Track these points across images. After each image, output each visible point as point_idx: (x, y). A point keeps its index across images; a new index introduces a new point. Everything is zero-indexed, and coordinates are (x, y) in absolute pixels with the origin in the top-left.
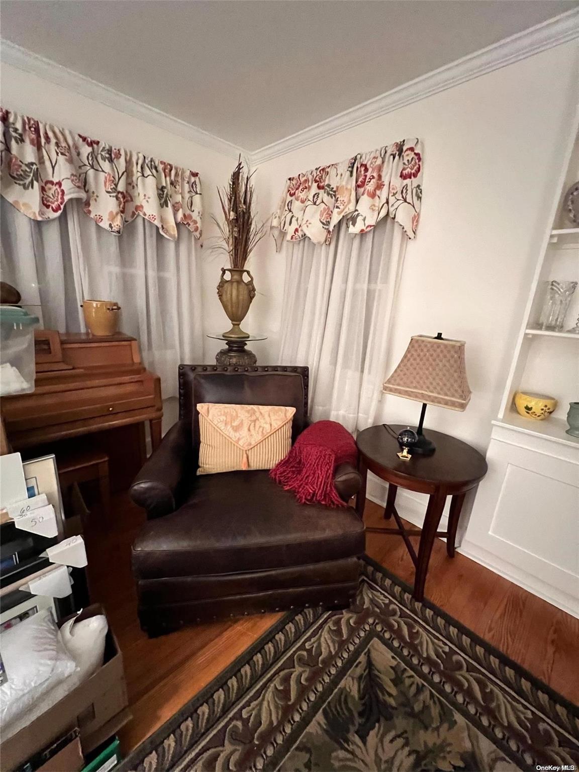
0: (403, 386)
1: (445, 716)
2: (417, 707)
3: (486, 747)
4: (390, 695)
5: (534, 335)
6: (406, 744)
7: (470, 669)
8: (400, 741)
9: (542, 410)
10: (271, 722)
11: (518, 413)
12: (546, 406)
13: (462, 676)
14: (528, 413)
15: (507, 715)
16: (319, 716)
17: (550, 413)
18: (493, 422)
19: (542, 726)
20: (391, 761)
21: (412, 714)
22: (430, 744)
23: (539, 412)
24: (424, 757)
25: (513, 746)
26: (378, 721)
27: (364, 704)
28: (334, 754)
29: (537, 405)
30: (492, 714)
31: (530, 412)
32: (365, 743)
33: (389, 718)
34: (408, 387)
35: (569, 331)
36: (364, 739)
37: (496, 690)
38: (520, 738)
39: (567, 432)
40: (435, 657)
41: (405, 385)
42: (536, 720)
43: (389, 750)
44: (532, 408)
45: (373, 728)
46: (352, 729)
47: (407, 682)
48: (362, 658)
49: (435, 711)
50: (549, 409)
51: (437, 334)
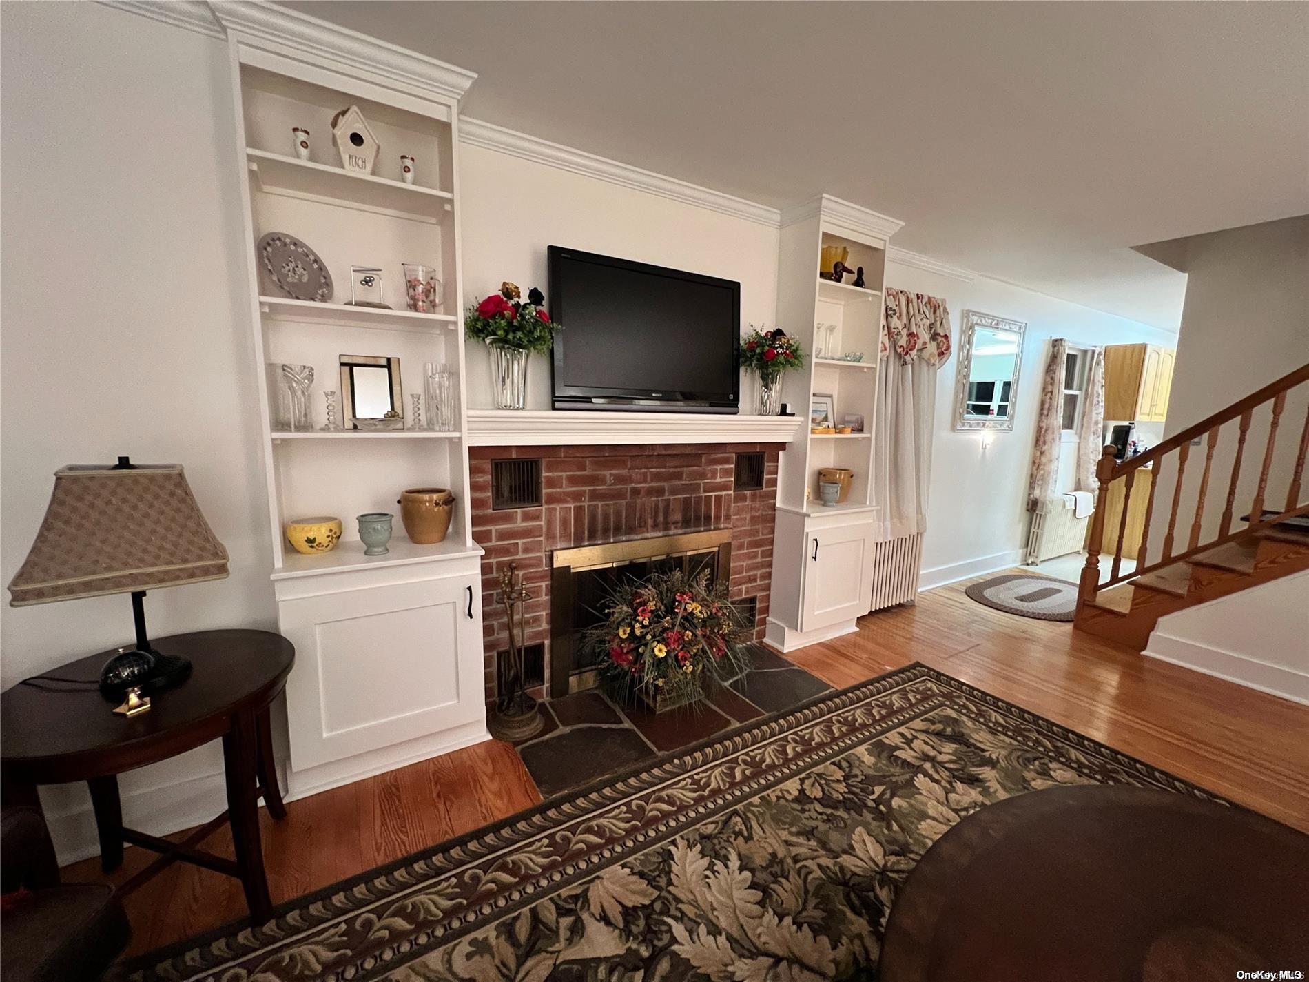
0: (73, 577)
5: (283, 440)
9: (328, 536)
11: (298, 552)
12: (331, 530)
13: (377, 930)
14: (312, 547)
15: (438, 906)
17: (339, 537)
18: (273, 577)
23: (325, 541)
29: (320, 533)
31: (315, 545)
34: (87, 574)
35: (322, 430)
37: (417, 898)
39: (366, 553)
41: (77, 571)
44: (315, 539)
50: (335, 533)
51: (120, 459)
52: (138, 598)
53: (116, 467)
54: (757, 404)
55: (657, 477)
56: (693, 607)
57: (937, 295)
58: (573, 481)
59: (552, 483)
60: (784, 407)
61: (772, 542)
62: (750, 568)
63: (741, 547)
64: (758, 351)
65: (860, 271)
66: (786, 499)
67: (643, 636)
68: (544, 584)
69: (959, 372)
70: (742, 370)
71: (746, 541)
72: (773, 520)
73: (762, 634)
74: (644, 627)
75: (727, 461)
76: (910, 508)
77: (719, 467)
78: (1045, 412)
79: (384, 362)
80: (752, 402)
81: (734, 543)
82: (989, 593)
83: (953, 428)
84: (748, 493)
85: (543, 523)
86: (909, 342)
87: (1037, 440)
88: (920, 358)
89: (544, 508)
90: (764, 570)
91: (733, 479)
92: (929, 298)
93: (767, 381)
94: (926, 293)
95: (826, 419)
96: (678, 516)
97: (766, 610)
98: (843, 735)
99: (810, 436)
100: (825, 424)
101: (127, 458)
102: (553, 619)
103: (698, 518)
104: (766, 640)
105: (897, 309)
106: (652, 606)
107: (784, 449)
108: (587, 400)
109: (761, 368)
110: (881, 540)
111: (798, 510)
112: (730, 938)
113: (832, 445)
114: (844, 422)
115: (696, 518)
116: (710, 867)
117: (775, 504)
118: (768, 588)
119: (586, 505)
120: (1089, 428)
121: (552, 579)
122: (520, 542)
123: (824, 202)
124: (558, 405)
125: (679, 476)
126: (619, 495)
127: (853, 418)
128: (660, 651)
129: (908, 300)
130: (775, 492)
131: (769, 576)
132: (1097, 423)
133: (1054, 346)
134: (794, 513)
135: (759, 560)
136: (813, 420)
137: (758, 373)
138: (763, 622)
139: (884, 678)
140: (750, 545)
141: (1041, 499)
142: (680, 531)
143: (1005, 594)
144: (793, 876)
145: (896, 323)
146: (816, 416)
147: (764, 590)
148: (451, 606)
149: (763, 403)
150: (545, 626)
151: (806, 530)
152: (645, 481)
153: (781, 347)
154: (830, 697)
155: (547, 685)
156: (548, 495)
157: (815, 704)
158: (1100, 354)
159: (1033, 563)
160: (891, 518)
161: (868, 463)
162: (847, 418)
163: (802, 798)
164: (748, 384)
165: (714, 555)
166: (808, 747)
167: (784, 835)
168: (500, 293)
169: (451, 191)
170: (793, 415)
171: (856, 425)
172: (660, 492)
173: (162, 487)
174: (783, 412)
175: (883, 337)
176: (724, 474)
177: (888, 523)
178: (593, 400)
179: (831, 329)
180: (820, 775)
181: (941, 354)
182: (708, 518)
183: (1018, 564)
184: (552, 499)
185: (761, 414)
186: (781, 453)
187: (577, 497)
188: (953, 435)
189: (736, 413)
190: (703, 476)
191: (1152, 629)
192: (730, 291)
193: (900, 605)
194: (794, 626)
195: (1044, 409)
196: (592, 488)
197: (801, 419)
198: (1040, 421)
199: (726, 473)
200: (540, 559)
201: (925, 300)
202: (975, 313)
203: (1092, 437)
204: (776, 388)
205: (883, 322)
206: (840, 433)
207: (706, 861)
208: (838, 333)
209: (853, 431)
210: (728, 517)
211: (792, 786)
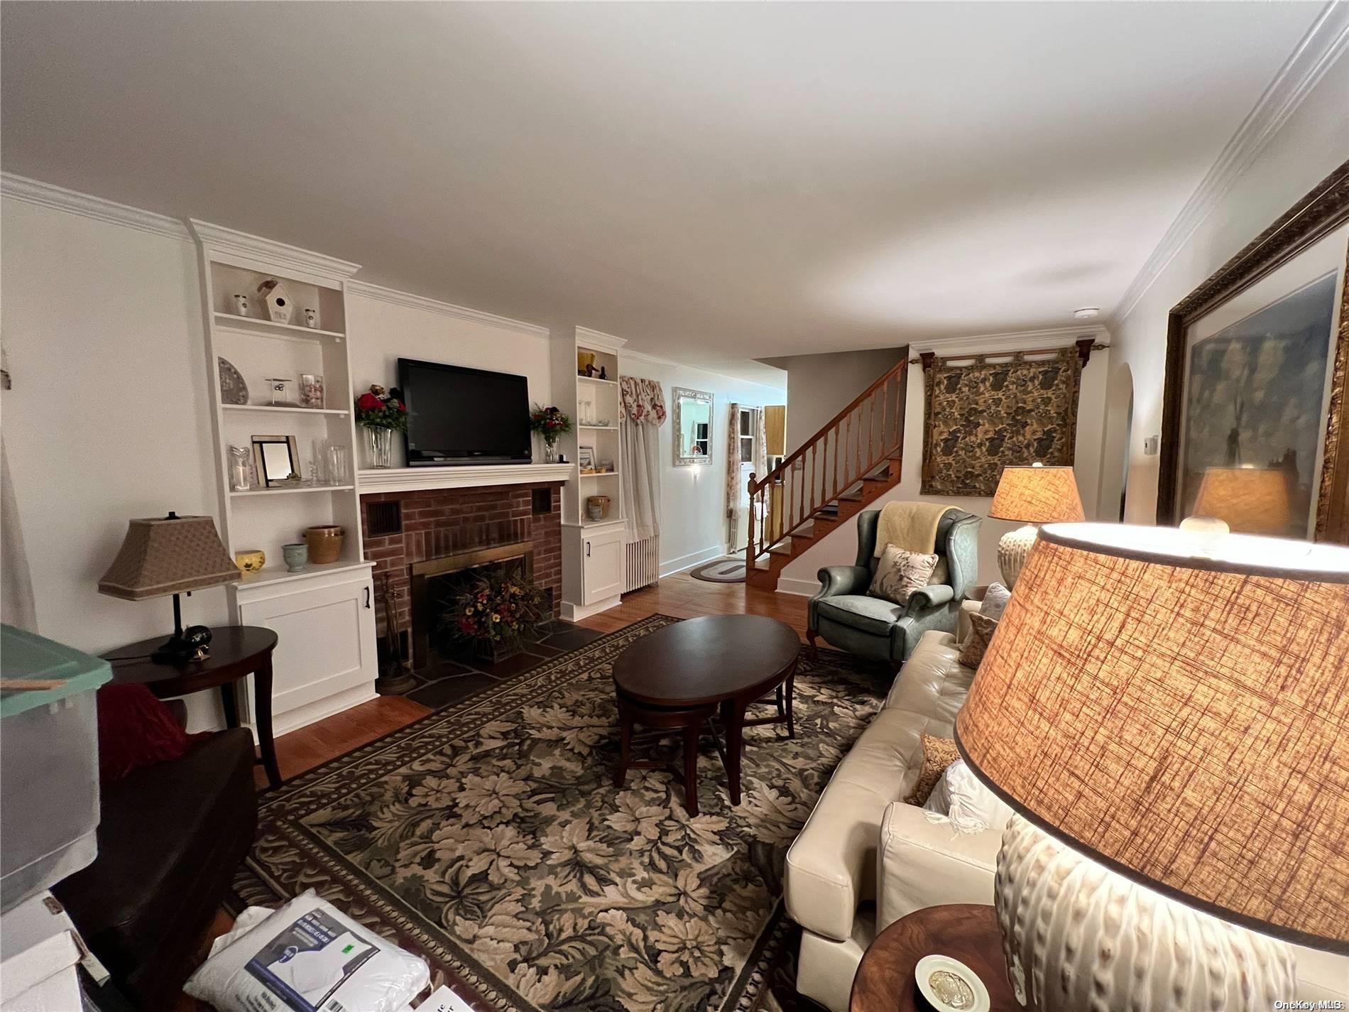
1: (380, 785)
2: (368, 798)
3: (403, 770)
4: (354, 813)
6: (388, 807)
7: (356, 767)
8: (385, 810)
9: (260, 562)
10: (340, 891)
12: (258, 559)
13: (358, 772)
14: (249, 570)
15: (392, 757)
16: (349, 857)
17: (264, 563)
19: (402, 745)
20: (394, 815)
21: (371, 803)
22: (392, 795)
24: (398, 798)
25: (407, 759)
26: (367, 821)
27: (353, 829)
28: (379, 845)
29: (254, 560)
30: (388, 763)
31: (251, 568)
32: (379, 828)
33: (369, 814)
34: (173, 580)
36: (376, 828)
37: (377, 758)
38: (405, 755)
40: (337, 785)
41: (168, 579)
42: (399, 746)
43: (388, 815)
44: (250, 565)
45: (371, 824)
46: (367, 835)
47: (349, 802)
48: (314, 831)
49: (375, 790)
50: (264, 560)
51: (170, 513)
52: (176, 598)
53: (167, 519)
54: (543, 455)
55: (480, 509)
56: (514, 589)
57: (654, 379)
58: (422, 514)
59: (408, 517)
60: (561, 457)
61: (560, 549)
62: (546, 568)
63: (539, 554)
64: (543, 422)
65: (603, 368)
66: (567, 519)
67: (484, 611)
68: (406, 588)
69: (674, 427)
70: (532, 432)
71: (543, 549)
72: (560, 533)
73: (559, 613)
74: (483, 604)
75: (526, 495)
76: (648, 520)
77: (521, 500)
78: (731, 451)
79: (284, 439)
80: (540, 454)
81: (536, 551)
82: (703, 573)
83: (674, 465)
84: (541, 516)
85: (403, 545)
86: (638, 411)
87: (729, 470)
88: (647, 420)
89: (403, 534)
90: (556, 569)
91: (530, 507)
92: (649, 382)
93: (549, 440)
94: (647, 377)
95: (589, 464)
96: (495, 535)
97: (559, 597)
98: (611, 652)
99: (580, 476)
100: (589, 467)
101: (174, 513)
102: (413, 612)
103: (509, 535)
104: (562, 617)
105: (629, 390)
106: (487, 592)
107: (563, 485)
108: (431, 458)
109: (544, 432)
110: (631, 542)
111: (576, 525)
112: (558, 728)
113: (595, 480)
114: (602, 465)
115: (507, 535)
116: (544, 711)
117: (560, 523)
118: (560, 580)
119: (432, 531)
120: (759, 460)
121: (411, 585)
122: (388, 559)
123: (577, 330)
124: (411, 463)
125: (494, 507)
126: (455, 523)
127: (607, 462)
128: (497, 618)
129: (636, 384)
130: (560, 514)
131: (559, 572)
132: (763, 457)
133: (732, 408)
134: (573, 527)
135: (552, 561)
136: (581, 465)
137: (543, 436)
138: (558, 605)
139: (636, 624)
140: (547, 551)
141: (734, 509)
142: (497, 545)
143: (713, 573)
144: (588, 705)
145: (629, 399)
146: (583, 461)
147: (556, 582)
148: (354, 602)
149: (547, 455)
150: (407, 618)
151: (582, 537)
152: (471, 512)
153: (557, 419)
154: (604, 637)
155: (411, 661)
156: (406, 525)
157: (595, 641)
158: (761, 412)
159: (734, 552)
160: (637, 527)
161: (618, 491)
162: (603, 462)
163: (590, 679)
164: (537, 444)
165: (521, 561)
166: (592, 660)
167: (582, 693)
168: (370, 392)
169: (344, 332)
170: (568, 462)
171: (609, 467)
172: (482, 518)
173: (204, 528)
174: (561, 461)
175: (621, 409)
176: (524, 504)
177: (635, 530)
178: (435, 459)
179: (588, 404)
180: (600, 669)
181: (659, 418)
182: (516, 534)
183: (725, 554)
184: (409, 528)
185: (547, 463)
186: (562, 488)
187: (425, 525)
188: (675, 469)
189: (530, 463)
190: (511, 506)
191: (779, 576)
192: (522, 381)
193: (649, 586)
194: (579, 604)
195: (731, 450)
196: (436, 519)
197: (573, 465)
198: (729, 457)
199: (526, 503)
200: (402, 570)
201: (647, 383)
202: (681, 389)
203: (762, 466)
204: (555, 445)
205: (620, 399)
206: (599, 472)
207: (541, 710)
208: (593, 405)
209: (608, 470)
210: (529, 533)
211: (585, 676)
